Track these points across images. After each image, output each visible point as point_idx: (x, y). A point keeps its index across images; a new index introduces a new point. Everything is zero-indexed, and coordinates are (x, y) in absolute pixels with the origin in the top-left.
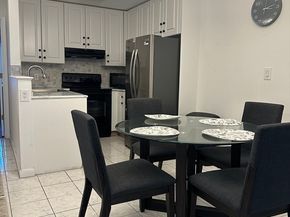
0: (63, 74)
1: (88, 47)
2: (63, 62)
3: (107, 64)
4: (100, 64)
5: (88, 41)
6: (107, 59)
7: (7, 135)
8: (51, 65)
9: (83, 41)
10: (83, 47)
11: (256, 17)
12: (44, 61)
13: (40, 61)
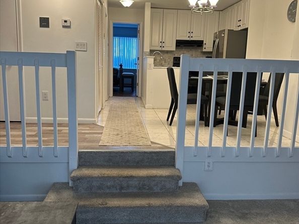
0: (174, 58)
1: (192, 39)
2: (175, 50)
3: (204, 50)
4: (200, 51)
5: (192, 35)
6: (204, 46)
7: (140, 95)
8: (167, 52)
9: (189, 35)
10: (188, 39)
11: (290, 16)
12: (163, 49)
13: (160, 49)
